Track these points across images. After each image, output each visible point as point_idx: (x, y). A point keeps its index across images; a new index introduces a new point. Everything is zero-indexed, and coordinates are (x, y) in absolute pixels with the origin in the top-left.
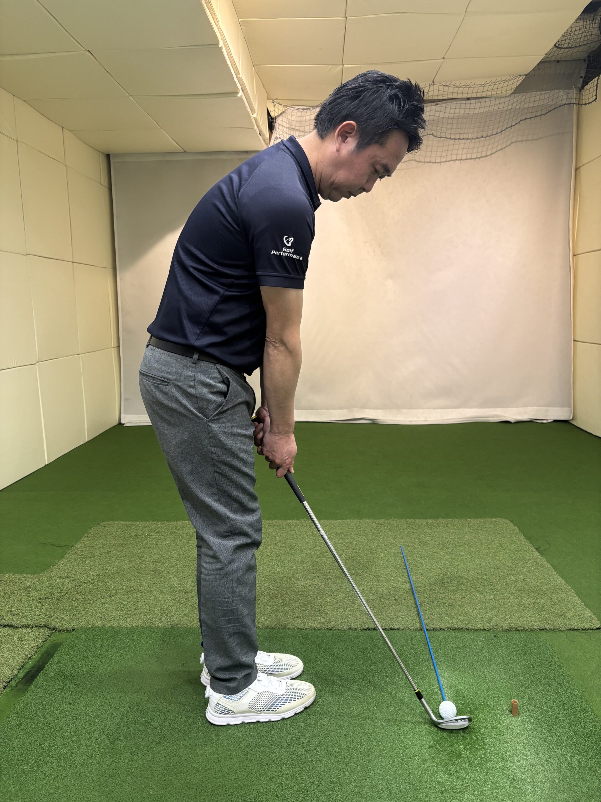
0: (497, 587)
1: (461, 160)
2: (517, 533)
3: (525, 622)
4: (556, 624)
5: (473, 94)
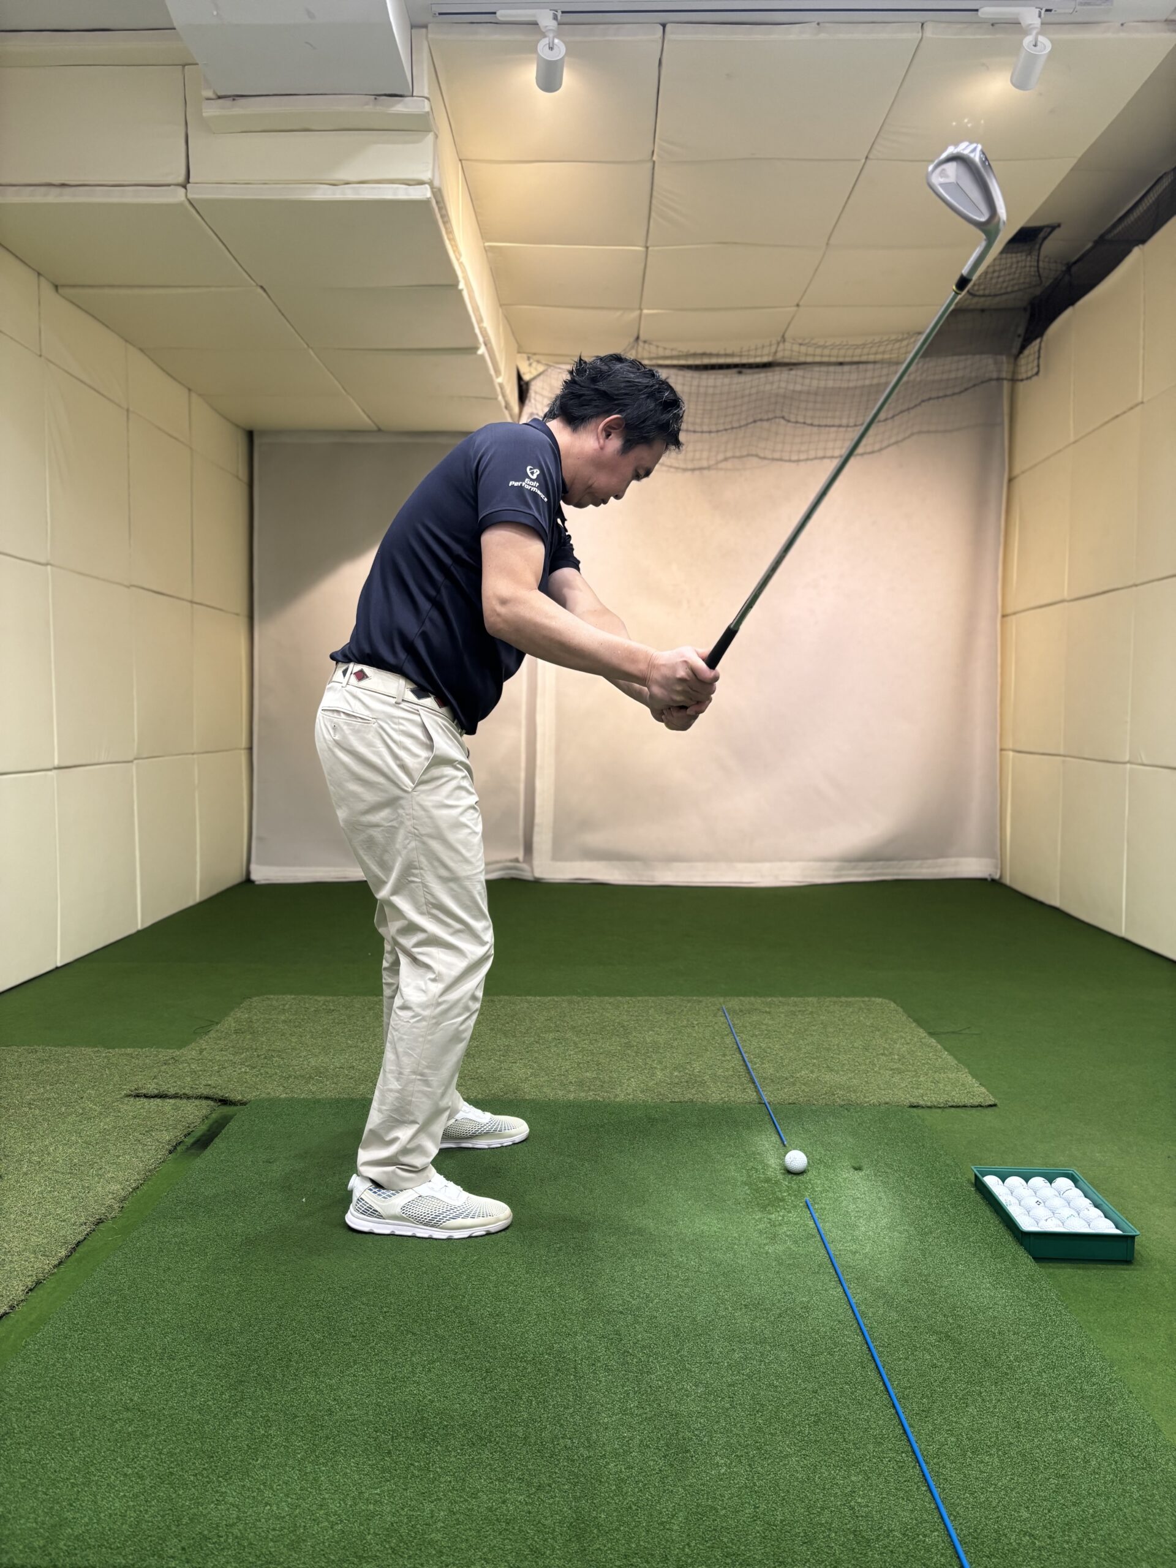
5: (847, 357)
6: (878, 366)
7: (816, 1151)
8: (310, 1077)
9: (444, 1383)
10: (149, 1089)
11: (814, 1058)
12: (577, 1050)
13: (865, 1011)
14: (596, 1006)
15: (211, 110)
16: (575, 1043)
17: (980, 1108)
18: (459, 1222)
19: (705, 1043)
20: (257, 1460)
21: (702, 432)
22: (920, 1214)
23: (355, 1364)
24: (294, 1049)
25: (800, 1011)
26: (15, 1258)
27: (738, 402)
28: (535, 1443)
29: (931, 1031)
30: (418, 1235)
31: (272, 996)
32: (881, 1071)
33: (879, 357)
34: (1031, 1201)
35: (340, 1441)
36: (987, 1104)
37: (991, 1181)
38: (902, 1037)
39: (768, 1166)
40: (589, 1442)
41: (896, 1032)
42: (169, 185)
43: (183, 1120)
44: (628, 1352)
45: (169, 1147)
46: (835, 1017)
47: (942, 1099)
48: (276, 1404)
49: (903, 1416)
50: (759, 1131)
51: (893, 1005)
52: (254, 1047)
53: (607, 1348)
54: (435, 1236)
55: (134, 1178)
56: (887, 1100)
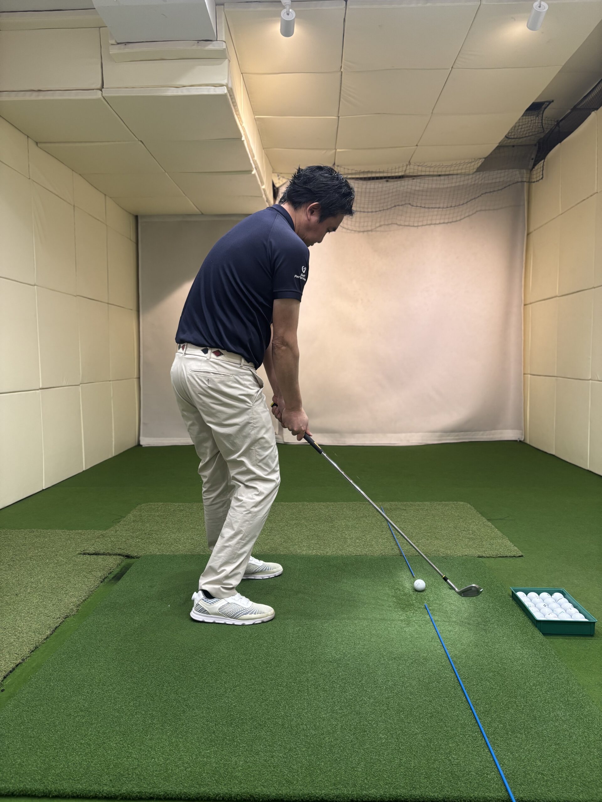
5: (442, 172)
6: (459, 176)
7: (430, 579)
8: (172, 544)
9: (241, 697)
10: (90, 550)
11: (429, 533)
12: (307, 529)
13: (455, 508)
14: (316, 507)
15: (114, 50)
16: (306, 526)
17: (514, 558)
18: (248, 616)
19: (372, 525)
20: (147, 736)
21: (368, 212)
22: (484, 611)
23: (196, 688)
24: (163, 530)
25: (421, 509)
26: (25, 635)
27: (386, 196)
28: (288, 728)
29: (489, 518)
30: (227, 623)
31: (152, 503)
32: (463, 539)
33: (459, 172)
34: (541, 605)
35: (189, 726)
36: (518, 555)
37: (520, 595)
38: (474, 522)
39: (405, 587)
40: (315, 727)
41: (471, 519)
42: (93, 90)
43: (107, 566)
44: (335, 682)
45: (101, 580)
46: (439, 512)
47: (494, 553)
48: (157, 708)
49: (475, 714)
50: (401, 570)
51: (469, 505)
52: (143, 529)
53: (324, 680)
54: (236, 624)
55: (83, 595)
56: (466, 554)
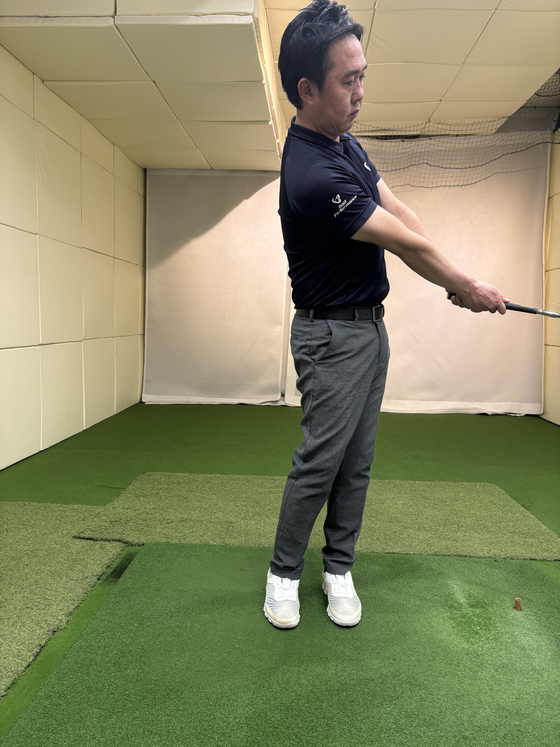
0: (491, 529)
1: (449, 186)
2: (504, 494)
3: (518, 554)
4: (544, 555)
5: (463, 131)
6: (477, 136)
27: (403, 155)
31: (154, 473)
42: (105, 16)
